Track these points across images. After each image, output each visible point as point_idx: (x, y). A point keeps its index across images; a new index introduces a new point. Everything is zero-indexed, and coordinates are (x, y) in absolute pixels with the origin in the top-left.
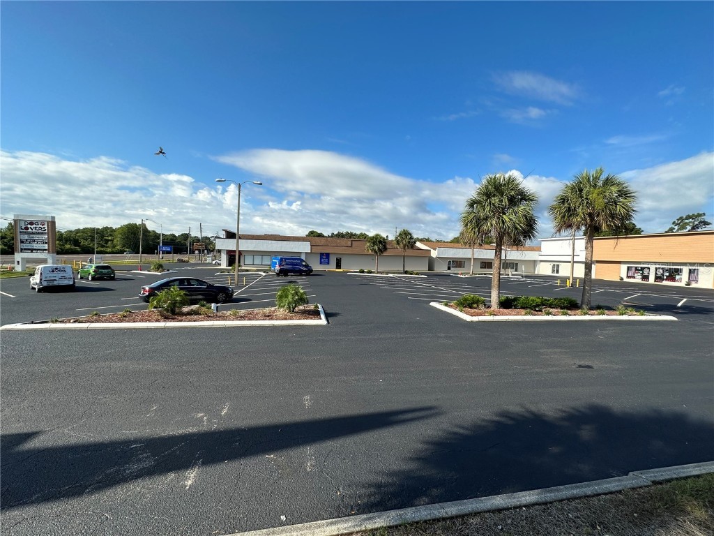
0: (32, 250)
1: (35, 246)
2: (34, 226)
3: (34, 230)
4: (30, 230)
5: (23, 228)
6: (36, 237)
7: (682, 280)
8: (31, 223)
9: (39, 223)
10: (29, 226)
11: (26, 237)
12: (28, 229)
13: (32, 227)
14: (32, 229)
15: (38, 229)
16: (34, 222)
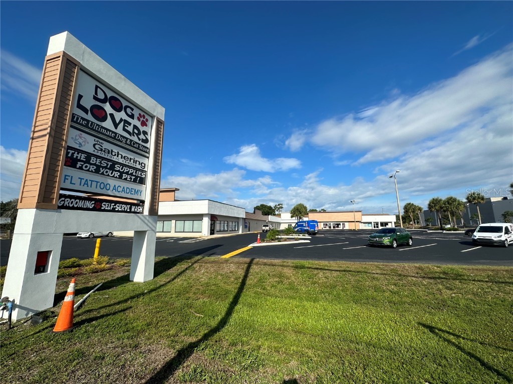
0: (98, 203)
1: (114, 187)
2: (123, 115)
3: (120, 130)
5: (86, 104)
6: (119, 155)
7: (341, 227)
8: (116, 103)
9: (136, 112)
11: (88, 143)
13: (117, 116)
14: (116, 125)
15: (130, 129)
16: (124, 103)
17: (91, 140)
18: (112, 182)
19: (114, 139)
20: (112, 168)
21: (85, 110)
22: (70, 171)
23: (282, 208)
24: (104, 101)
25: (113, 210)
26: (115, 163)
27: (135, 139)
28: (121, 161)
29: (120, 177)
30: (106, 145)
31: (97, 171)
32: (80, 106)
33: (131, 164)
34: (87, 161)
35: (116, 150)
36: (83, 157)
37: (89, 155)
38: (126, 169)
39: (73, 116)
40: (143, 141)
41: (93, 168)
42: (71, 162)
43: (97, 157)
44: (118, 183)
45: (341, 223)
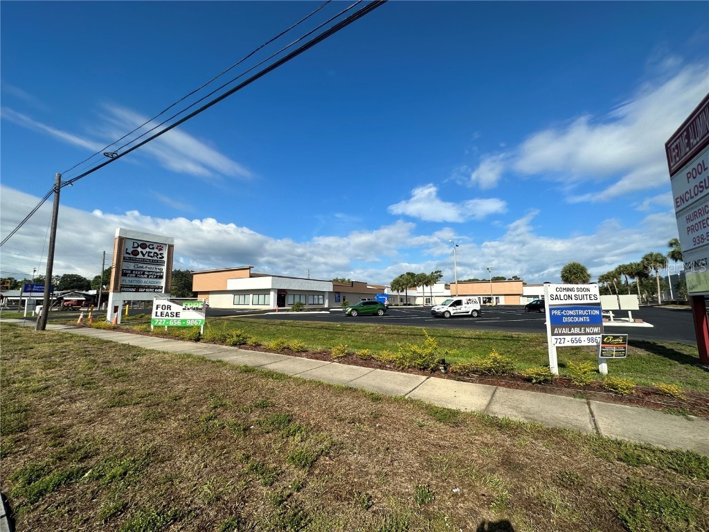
0: (137, 289)
1: (144, 281)
2: (148, 250)
3: (146, 257)
4: (140, 256)
5: (130, 251)
6: (146, 267)
7: (494, 303)
8: (144, 246)
9: (155, 246)
10: (139, 249)
11: (131, 266)
12: (138, 254)
13: (144, 251)
14: (144, 255)
15: (152, 255)
16: (148, 244)
17: (133, 264)
18: (143, 280)
19: (144, 261)
20: (144, 274)
21: (129, 254)
22: (124, 278)
23: (442, 276)
24: (137, 247)
25: (145, 291)
26: (144, 271)
27: (155, 258)
28: (148, 270)
29: (148, 277)
30: (140, 265)
31: (136, 276)
32: (127, 253)
33: (154, 270)
34: (132, 273)
35: (145, 266)
36: (129, 272)
37: (132, 271)
38: (151, 273)
39: (124, 257)
40: (160, 258)
41: (134, 275)
42: (125, 275)
43: (136, 271)
44: (146, 280)
45: (494, 297)
